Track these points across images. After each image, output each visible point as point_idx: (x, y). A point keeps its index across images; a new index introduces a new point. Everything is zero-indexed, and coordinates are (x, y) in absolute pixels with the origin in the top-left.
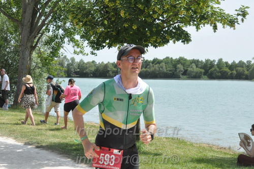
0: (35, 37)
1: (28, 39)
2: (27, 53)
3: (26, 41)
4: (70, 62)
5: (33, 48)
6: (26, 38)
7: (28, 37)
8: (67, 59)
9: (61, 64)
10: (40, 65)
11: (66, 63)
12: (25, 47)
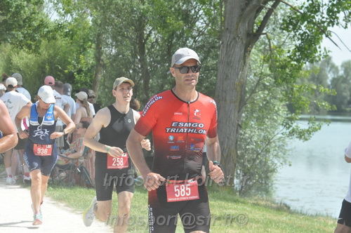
0: (259, 11)
1: (241, 16)
2: (238, 50)
3: (235, 20)
4: (341, 72)
5: (253, 37)
6: (237, 11)
7: (243, 10)
8: (333, 66)
9: (318, 78)
10: (268, 81)
11: (330, 76)
12: (232, 36)
